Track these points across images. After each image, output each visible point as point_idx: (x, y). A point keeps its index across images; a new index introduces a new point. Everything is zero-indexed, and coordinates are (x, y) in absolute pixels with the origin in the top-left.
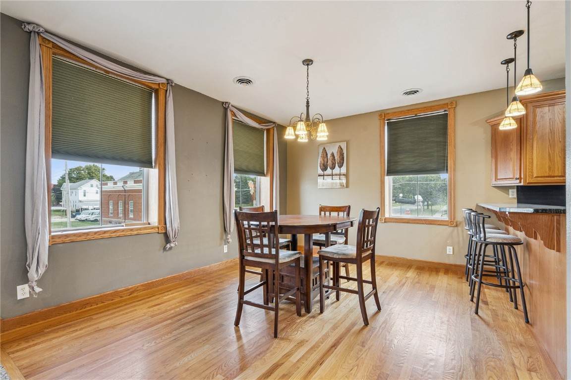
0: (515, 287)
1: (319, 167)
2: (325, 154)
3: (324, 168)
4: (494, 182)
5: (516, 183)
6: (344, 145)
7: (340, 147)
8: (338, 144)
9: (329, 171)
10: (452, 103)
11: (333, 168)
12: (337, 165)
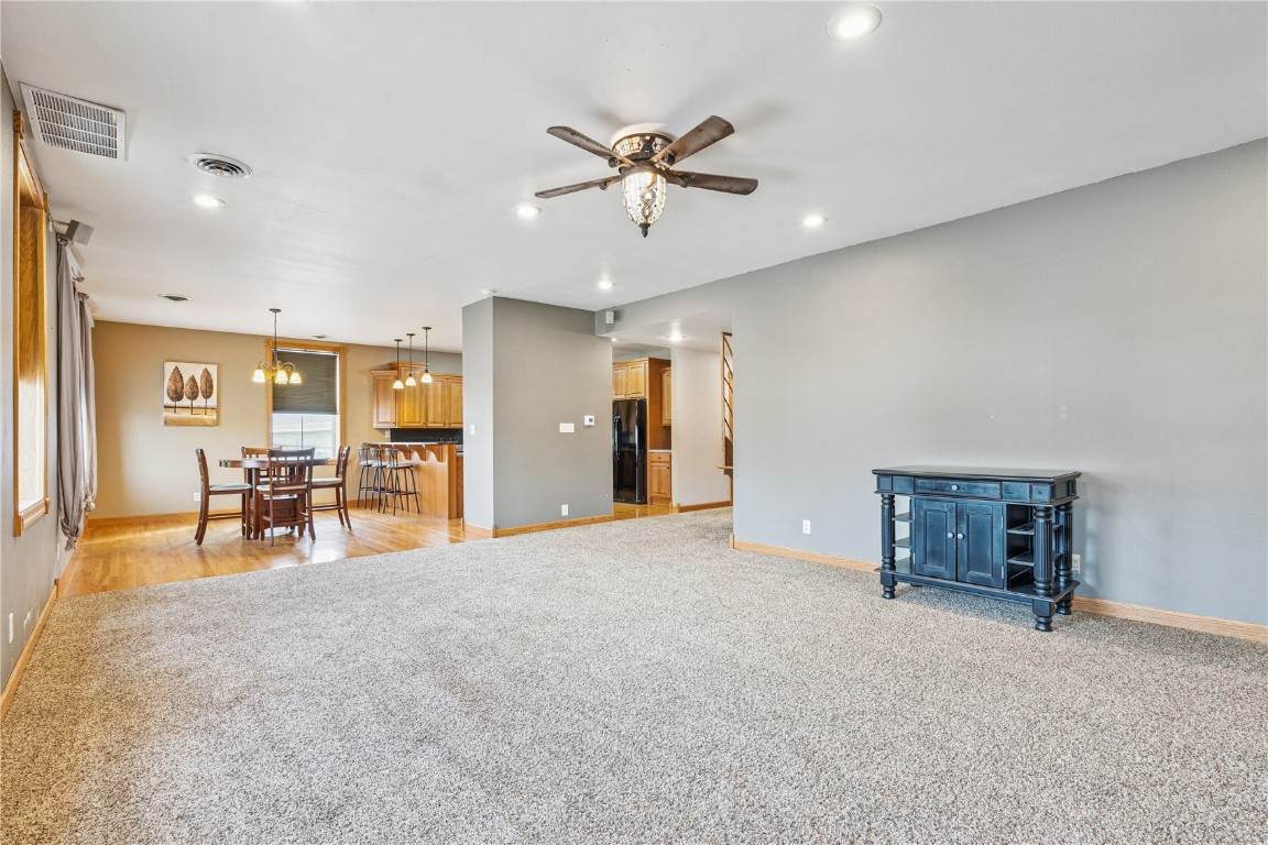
0: (407, 494)
1: (166, 395)
2: (178, 377)
3: (177, 396)
4: (375, 425)
5: (393, 426)
6: (213, 370)
7: (206, 371)
8: (203, 367)
9: (185, 402)
10: (342, 348)
11: (193, 397)
12: (200, 394)
